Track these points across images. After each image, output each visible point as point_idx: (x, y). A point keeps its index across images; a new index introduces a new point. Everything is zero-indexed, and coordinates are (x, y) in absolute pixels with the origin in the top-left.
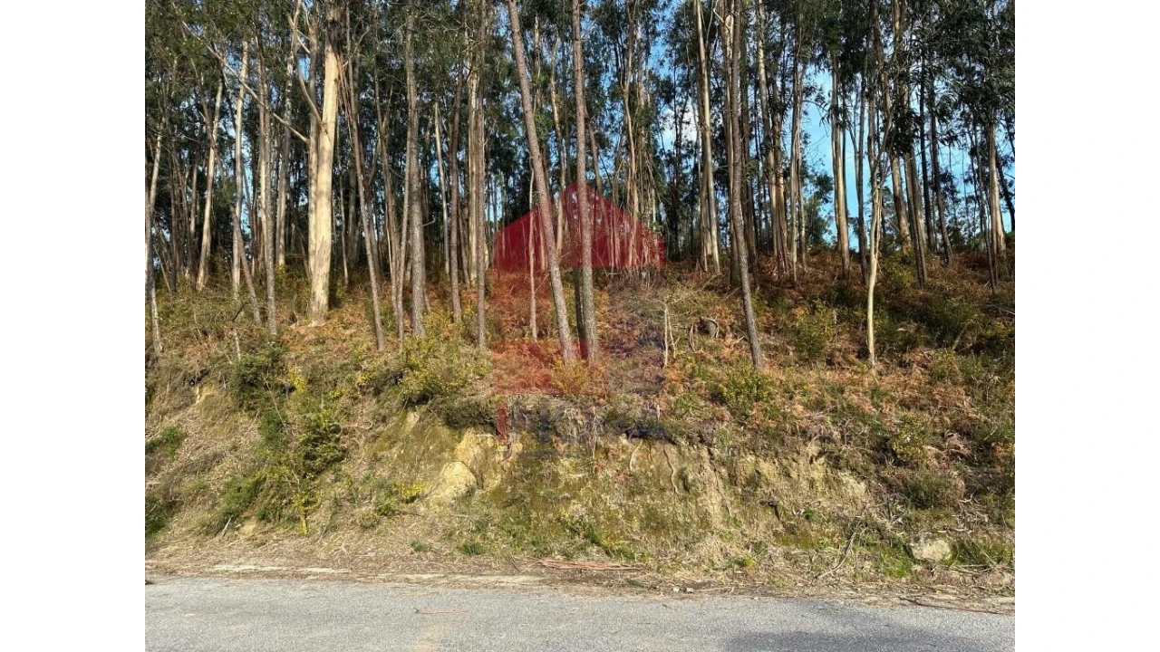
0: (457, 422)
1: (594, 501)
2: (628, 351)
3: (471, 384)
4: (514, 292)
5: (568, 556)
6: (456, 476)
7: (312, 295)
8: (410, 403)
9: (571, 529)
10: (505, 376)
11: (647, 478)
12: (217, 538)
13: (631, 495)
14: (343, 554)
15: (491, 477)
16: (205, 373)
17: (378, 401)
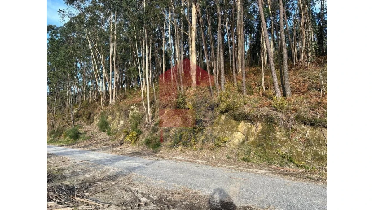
0: (238, 119)
1: (291, 148)
2: (303, 93)
3: (242, 106)
4: (255, 74)
5: (281, 166)
6: (238, 136)
7: (192, 81)
8: (222, 113)
9: (282, 157)
10: (254, 104)
11: (314, 140)
12: (173, 149)
13: (307, 146)
14: (206, 157)
15: (251, 137)
16: (167, 105)
17: (212, 112)
